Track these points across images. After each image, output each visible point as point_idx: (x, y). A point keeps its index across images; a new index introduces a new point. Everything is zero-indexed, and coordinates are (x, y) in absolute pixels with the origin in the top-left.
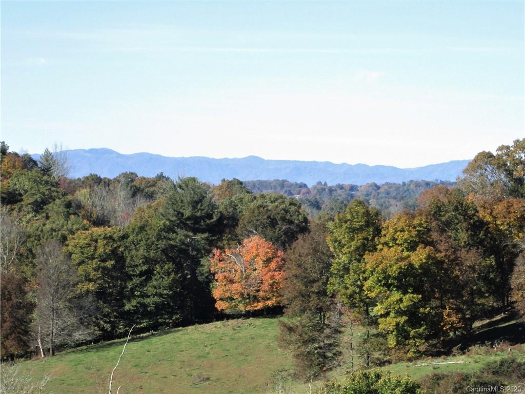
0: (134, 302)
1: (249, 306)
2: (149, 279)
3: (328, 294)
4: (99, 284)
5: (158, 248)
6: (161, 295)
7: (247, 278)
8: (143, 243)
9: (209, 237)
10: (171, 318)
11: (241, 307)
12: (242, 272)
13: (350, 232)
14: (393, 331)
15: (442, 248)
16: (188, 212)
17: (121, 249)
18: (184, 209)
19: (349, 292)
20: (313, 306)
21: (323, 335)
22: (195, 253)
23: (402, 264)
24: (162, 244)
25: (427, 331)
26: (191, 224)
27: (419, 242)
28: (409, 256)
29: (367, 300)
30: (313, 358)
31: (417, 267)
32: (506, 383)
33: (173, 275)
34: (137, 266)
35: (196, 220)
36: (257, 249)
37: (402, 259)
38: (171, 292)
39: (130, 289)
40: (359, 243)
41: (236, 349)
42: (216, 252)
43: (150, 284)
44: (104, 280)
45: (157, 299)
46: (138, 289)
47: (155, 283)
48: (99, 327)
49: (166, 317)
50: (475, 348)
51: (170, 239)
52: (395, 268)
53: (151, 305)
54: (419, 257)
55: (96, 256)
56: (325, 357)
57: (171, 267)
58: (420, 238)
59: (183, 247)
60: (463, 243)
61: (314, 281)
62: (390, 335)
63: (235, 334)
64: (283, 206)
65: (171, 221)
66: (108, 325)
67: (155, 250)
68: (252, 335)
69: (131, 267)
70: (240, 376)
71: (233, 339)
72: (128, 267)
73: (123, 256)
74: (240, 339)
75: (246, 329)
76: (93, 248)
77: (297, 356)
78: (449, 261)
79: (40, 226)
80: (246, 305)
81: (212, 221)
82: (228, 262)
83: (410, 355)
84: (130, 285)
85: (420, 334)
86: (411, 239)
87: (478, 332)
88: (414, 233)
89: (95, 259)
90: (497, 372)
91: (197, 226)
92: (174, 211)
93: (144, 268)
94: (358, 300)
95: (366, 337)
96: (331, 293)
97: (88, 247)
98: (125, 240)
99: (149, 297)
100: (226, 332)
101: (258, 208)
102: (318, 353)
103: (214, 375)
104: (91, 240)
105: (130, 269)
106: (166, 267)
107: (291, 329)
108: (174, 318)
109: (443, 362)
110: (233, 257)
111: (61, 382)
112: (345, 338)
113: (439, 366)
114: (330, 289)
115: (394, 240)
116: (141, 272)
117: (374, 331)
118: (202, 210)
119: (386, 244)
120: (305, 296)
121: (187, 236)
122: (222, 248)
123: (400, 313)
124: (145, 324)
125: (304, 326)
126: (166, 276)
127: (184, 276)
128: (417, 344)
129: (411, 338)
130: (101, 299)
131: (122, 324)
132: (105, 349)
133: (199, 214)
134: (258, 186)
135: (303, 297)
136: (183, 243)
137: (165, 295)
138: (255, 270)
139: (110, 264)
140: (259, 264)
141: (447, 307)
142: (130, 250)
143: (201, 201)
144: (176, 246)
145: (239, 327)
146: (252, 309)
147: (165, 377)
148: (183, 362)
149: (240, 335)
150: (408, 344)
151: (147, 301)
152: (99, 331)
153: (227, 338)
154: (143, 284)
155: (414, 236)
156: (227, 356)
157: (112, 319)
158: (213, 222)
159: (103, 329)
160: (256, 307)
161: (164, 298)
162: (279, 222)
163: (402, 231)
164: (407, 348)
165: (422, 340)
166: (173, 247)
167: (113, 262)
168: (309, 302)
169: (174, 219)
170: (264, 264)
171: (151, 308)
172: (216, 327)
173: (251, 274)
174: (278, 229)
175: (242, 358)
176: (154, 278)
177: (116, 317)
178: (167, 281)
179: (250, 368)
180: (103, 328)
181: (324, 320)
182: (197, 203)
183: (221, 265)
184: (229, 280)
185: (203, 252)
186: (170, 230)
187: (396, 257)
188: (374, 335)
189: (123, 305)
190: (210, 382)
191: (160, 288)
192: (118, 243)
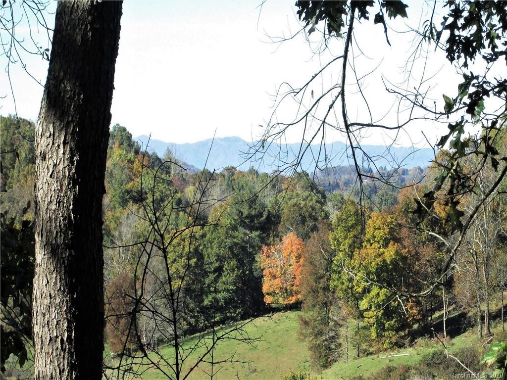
0: (210, 298)
1: (286, 300)
2: (220, 275)
3: (331, 289)
4: (186, 281)
5: (226, 246)
6: (228, 291)
7: (285, 273)
8: (216, 241)
9: (260, 234)
10: (235, 312)
11: (282, 301)
12: (281, 267)
13: (345, 230)
14: (374, 324)
15: (406, 244)
16: (246, 212)
17: (201, 248)
18: (243, 208)
19: (344, 287)
20: (320, 300)
21: (328, 329)
22: (251, 250)
23: (378, 260)
24: (229, 242)
25: (396, 323)
26: (249, 222)
27: (391, 239)
28: (383, 253)
29: (357, 294)
30: (322, 350)
31: (389, 263)
32: (436, 374)
33: (236, 272)
34: (212, 263)
35: (251, 218)
36: (292, 246)
37: (379, 255)
38: (235, 288)
39: (208, 285)
40: (351, 241)
41: (276, 341)
42: (265, 248)
43: (221, 280)
44: (190, 277)
45: (225, 295)
46: (212, 285)
47: (224, 279)
48: (187, 322)
49: (232, 311)
50: (420, 341)
51: (234, 237)
52: (373, 264)
53: (222, 300)
54: (390, 253)
55: (184, 255)
56: (330, 349)
57: (235, 263)
58: (392, 235)
59: (243, 244)
60: (424, 238)
61: (321, 278)
62: (373, 327)
63: (276, 327)
64: (311, 204)
65: (235, 220)
66: (193, 319)
67: (224, 248)
68: (287, 327)
69: (208, 264)
70: (277, 367)
71: (274, 332)
72: (206, 264)
73: (202, 254)
74: (279, 332)
75: (284, 322)
76: (182, 247)
77: (311, 349)
78: (411, 256)
79: (147, 226)
80: (285, 298)
81: (262, 219)
82: (273, 258)
83: (386, 346)
84: (207, 281)
85: (392, 326)
86: (385, 236)
87: (435, 323)
88: (387, 231)
89: (183, 257)
90: (430, 364)
91: (252, 224)
92: (237, 210)
93: (217, 265)
94: (350, 294)
95: (357, 329)
96: (332, 288)
97: (178, 246)
98: (204, 239)
99: (220, 292)
100: (270, 325)
101: (294, 206)
102: (325, 344)
103: (259, 366)
104: (180, 240)
105: (207, 266)
106: (232, 264)
107: (306, 323)
108: (237, 312)
109: (396, 354)
110: (276, 253)
111: (157, 376)
112: (342, 331)
113: (393, 358)
114: (332, 284)
115: (374, 237)
116: (214, 268)
117: (361, 324)
118: (255, 209)
119: (369, 241)
120: (315, 291)
121: (245, 234)
122: (268, 245)
123: (378, 306)
124: (218, 318)
125: (315, 320)
126: (231, 272)
127: (244, 272)
128: (391, 335)
129: (386, 330)
130: (188, 295)
131: (203, 318)
132: (188, 343)
133: (253, 213)
134: (339, 172)
135: (314, 292)
136: (244, 241)
137: (231, 290)
138: (290, 265)
139: (193, 261)
140: (293, 260)
141: (410, 300)
142: (207, 248)
143: (255, 200)
144: (238, 244)
145: (279, 320)
146: (288, 302)
147: (227, 369)
148: (239, 354)
149: (279, 328)
150: (384, 336)
151: (219, 296)
152: (187, 325)
153: (270, 331)
154: (216, 280)
155: (387, 233)
156: (269, 348)
157: (196, 314)
158: (264, 220)
159: (189, 324)
160: (291, 300)
161: (230, 293)
162: (307, 219)
163: (379, 229)
164: (384, 339)
165: (393, 331)
166: (236, 244)
167: (195, 260)
168: (318, 297)
169: (236, 217)
170: (296, 259)
171: (222, 303)
172: (264, 320)
173: (287, 270)
174: (306, 226)
175: (279, 349)
176: (224, 274)
177: (198, 312)
178: (232, 277)
179: (284, 359)
180: (190, 322)
181: (329, 313)
182: (252, 202)
183: (268, 261)
184: (273, 275)
185: (257, 248)
186: (234, 228)
187: (375, 254)
188: (362, 328)
189: (203, 301)
190: (257, 373)
191: (228, 284)
192: (199, 242)
